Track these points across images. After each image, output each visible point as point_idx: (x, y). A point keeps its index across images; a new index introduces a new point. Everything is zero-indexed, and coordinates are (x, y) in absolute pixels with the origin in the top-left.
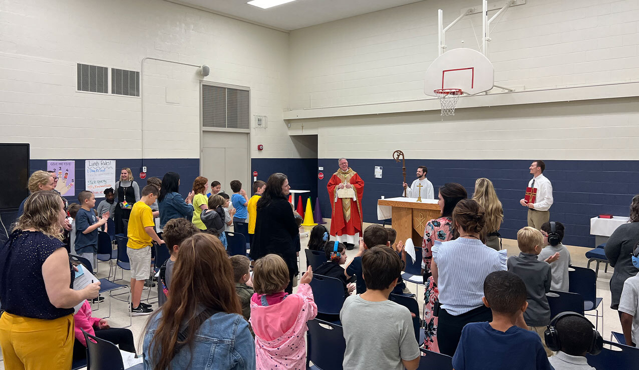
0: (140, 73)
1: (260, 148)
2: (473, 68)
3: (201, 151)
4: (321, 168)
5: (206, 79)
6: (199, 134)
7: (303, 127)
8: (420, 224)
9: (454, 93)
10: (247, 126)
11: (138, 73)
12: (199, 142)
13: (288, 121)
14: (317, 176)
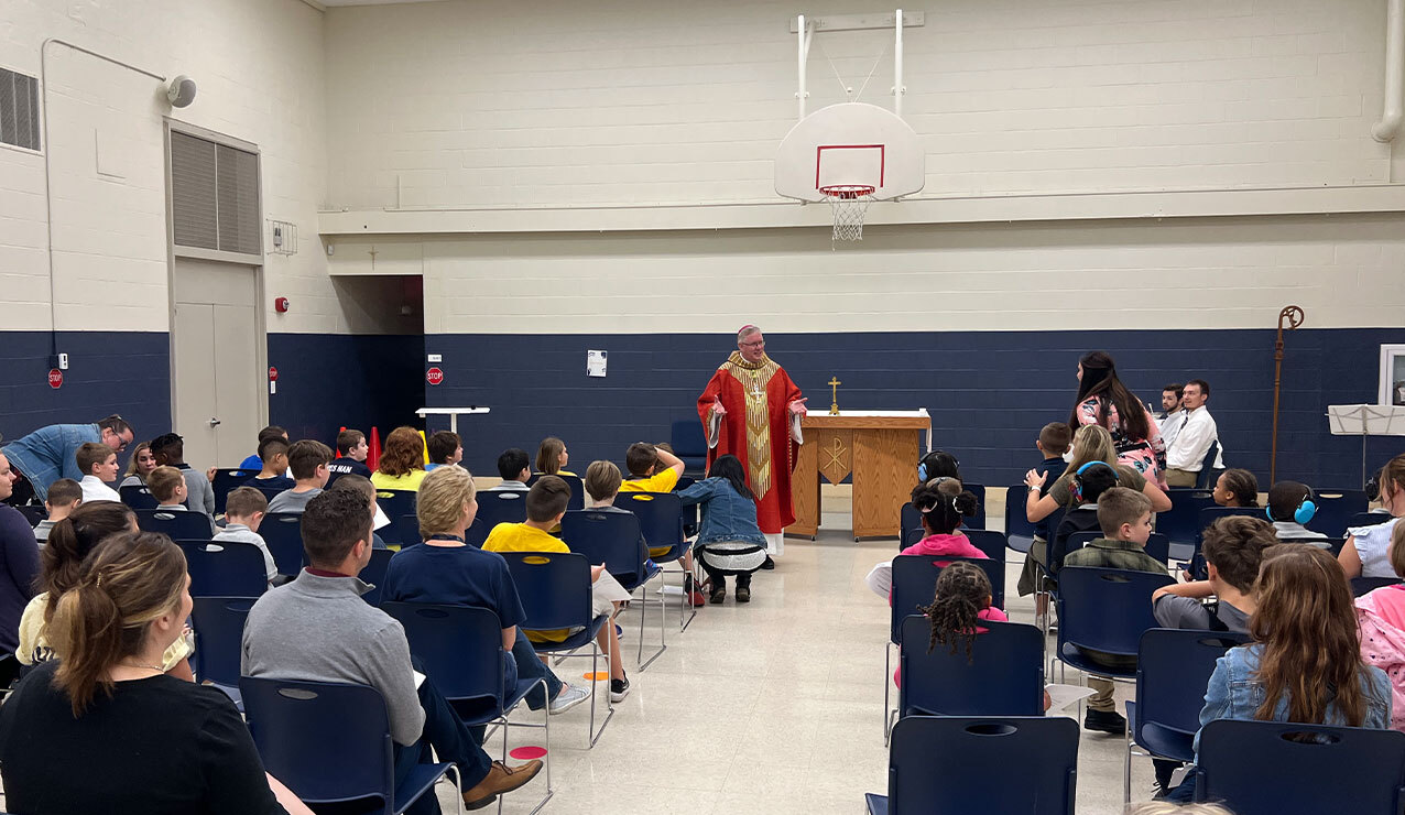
0: (40, 83)
1: (281, 306)
2: (882, 146)
3: (173, 311)
4: (431, 358)
5: (177, 113)
6: (166, 264)
7: (373, 254)
8: (835, 459)
9: (847, 195)
10: (257, 249)
11: (34, 80)
12: (166, 287)
13: (329, 239)
14: (424, 375)
